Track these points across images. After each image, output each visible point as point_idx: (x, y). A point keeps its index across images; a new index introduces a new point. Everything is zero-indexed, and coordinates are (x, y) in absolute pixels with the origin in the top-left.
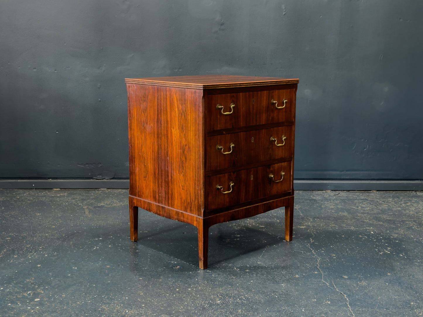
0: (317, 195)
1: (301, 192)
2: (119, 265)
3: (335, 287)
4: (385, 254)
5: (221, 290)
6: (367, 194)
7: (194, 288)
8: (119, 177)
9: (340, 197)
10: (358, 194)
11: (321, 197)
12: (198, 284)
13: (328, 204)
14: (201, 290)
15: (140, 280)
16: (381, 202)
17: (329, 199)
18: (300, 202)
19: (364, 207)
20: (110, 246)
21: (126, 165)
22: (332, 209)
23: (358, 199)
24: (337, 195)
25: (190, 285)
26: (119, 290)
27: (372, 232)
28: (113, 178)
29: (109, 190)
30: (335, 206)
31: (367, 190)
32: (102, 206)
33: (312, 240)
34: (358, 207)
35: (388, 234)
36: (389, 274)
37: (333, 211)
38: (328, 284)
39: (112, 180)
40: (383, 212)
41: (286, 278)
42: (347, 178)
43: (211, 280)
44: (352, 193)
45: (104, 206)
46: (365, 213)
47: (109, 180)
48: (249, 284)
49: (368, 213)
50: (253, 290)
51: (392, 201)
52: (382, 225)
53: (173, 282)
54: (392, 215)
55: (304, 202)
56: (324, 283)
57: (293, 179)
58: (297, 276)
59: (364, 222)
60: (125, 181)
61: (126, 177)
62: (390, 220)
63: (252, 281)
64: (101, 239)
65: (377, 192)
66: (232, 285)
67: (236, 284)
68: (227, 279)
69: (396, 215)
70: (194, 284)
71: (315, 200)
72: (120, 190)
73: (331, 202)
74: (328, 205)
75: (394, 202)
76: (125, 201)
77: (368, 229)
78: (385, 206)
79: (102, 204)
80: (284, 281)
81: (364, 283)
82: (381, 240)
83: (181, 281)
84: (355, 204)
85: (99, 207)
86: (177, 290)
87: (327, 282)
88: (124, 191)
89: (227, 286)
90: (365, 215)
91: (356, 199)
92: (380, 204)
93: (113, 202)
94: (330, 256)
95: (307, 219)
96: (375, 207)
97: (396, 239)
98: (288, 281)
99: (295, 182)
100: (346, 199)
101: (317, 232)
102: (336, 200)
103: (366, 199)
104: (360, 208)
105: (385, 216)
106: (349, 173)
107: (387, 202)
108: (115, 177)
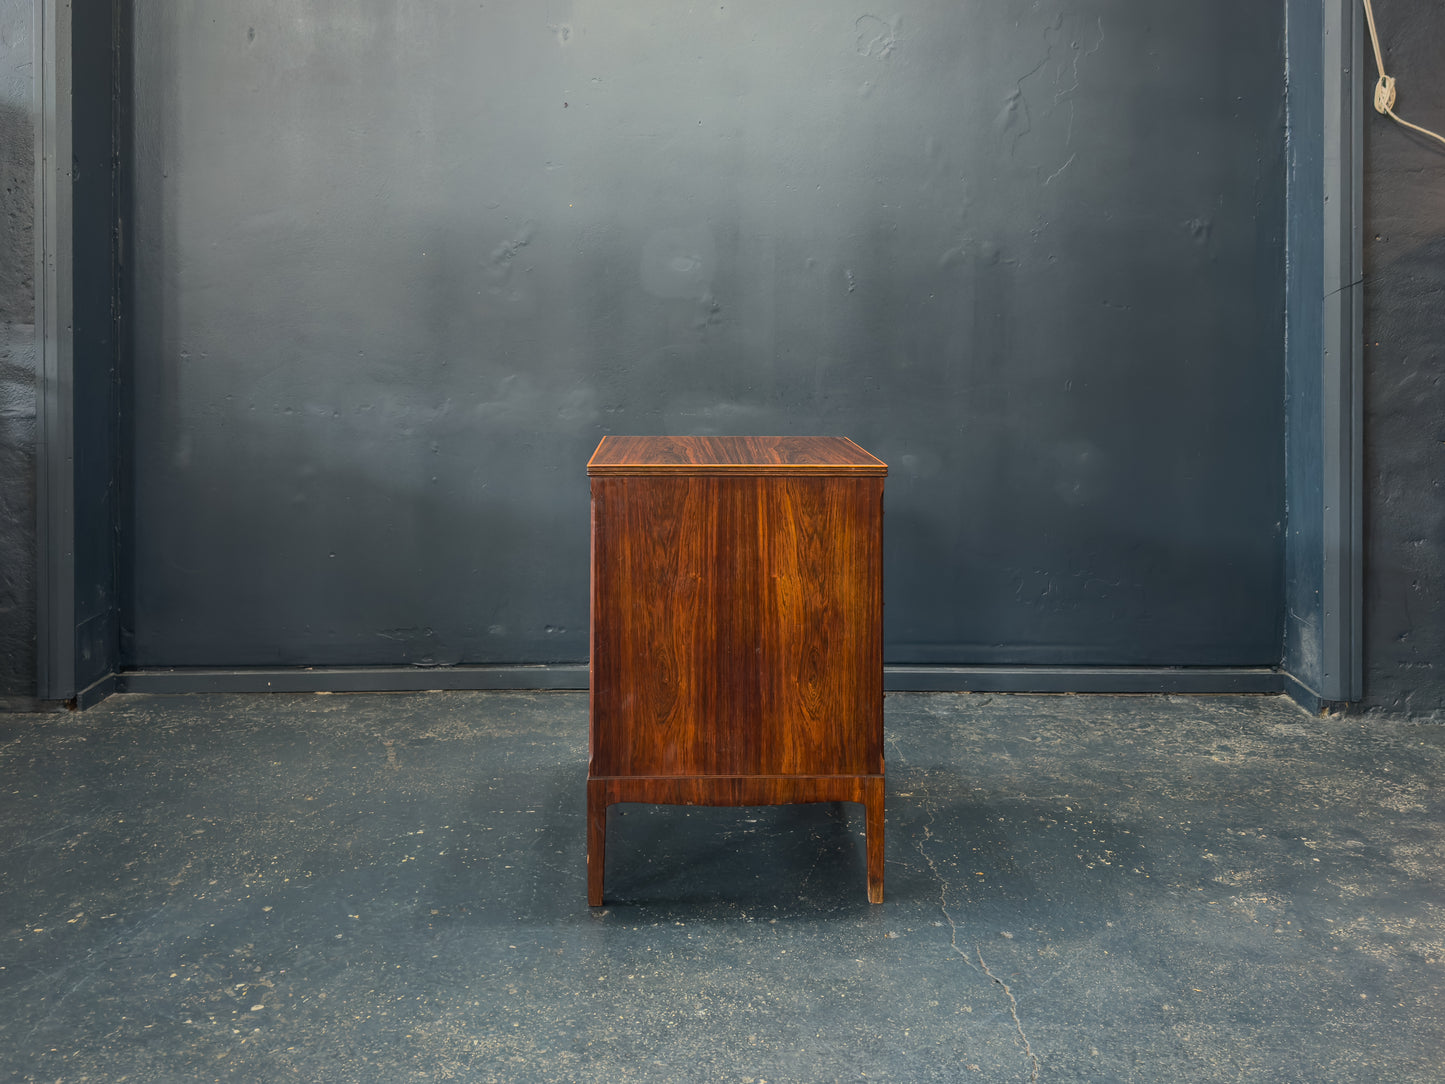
0: (941, 705)
1: (901, 696)
2: (461, 908)
3: (984, 965)
4: (1100, 867)
5: (707, 978)
6: (1055, 701)
7: (641, 973)
8: (475, 661)
9: (991, 708)
10: (1035, 701)
11: (947, 710)
12: (653, 961)
13: (964, 729)
14: (660, 980)
15: (510, 951)
16: (1087, 723)
17: (968, 716)
18: (899, 724)
19: (1048, 739)
20: (441, 853)
21: (492, 632)
22: (974, 743)
23: (1036, 716)
24: (987, 703)
25: (632, 964)
26: (459, 980)
27: (1069, 809)
28: (460, 664)
29: (449, 694)
30: (981, 735)
31: (1052, 689)
32: (429, 740)
33: (929, 832)
34: (1035, 738)
35: (1105, 811)
36: (1109, 924)
37: (977, 750)
38: (967, 957)
39: (456, 670)
40: (1094, 750)
41: (866, 940)
42: (1006, 661)
43: (686, 950)
44: (1019, 699)
45: (434, 738)
46: (1052, 755)
47: (448, 670)
48: (777, 961)
49: (1058, 755)
50: (786, 978)
51: (1113, 721)
52: (1091, 788)
53: (592, 957)
54: (1111, 759)
55: (908, 724)
56: (957, 954)
57: (883, 664)
58: (893, 935)
59: (1050, 779)
60: (488, 670)
61: (489, 661)
62: (1109, 773)
63: (784, 952)
64: (421, 832)
65: (1078, 696)
66: (735, 964)
67: (744, 961)
68: (724, 945)
69: (1122, 758)
70: (644, 961)
71: (933, 718)
72: (475, 694)
73: (971, 725)
74: (966, 732)
75: (1119, 724)
76: (484, 725)
77: (1060, 799)
78: (1097, 735)
79: (430, 734)
80: (860, 950)
81: (1051, 951)
82: (1090, 828)
83: (610, 952)
84: (1029, 731)
85: (420, 742)
86: (601, 979)
87: (965, 952)
88: (484, 695)
89: (723, 967)
90: (1052, 759)
91: (1030, 716)
92: (1087, 729)
93: (456, 728)
94: (972, 876)
95: (917, 771)
96: (1075, 738)
97: (1123, 826)
98: (870, 949)
99: (888, 670)
100: (1005, 717)
101: (941, 810)
102: (984, 717)
103: (1054, 717)
104: (1039, 739)
105: (1096, 763)
106: (1011, 648)
107: (1102, 723)
108: (465, 661)
